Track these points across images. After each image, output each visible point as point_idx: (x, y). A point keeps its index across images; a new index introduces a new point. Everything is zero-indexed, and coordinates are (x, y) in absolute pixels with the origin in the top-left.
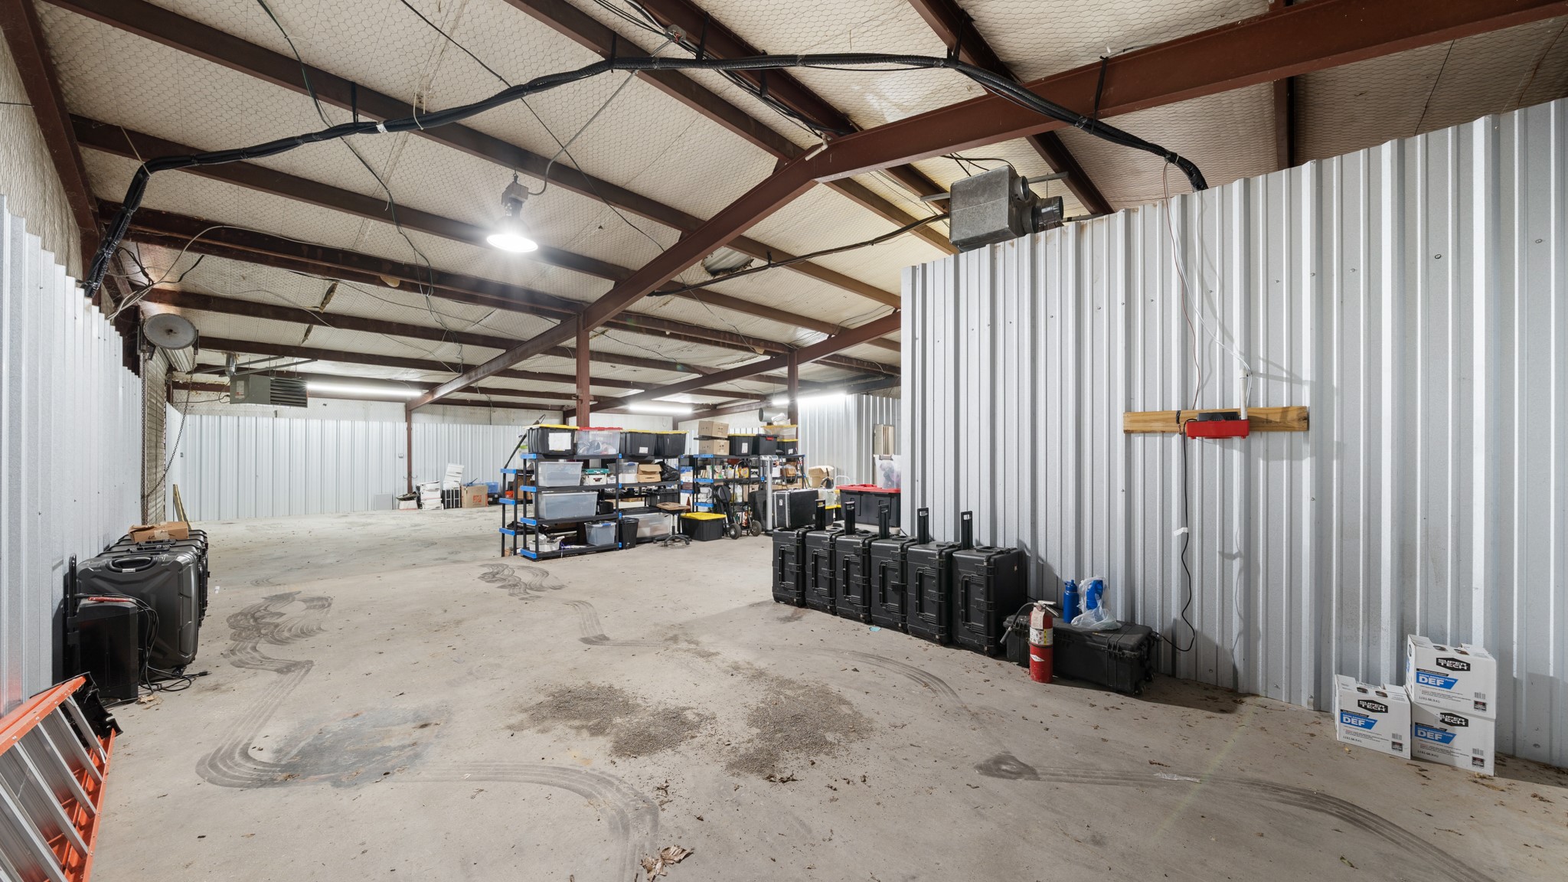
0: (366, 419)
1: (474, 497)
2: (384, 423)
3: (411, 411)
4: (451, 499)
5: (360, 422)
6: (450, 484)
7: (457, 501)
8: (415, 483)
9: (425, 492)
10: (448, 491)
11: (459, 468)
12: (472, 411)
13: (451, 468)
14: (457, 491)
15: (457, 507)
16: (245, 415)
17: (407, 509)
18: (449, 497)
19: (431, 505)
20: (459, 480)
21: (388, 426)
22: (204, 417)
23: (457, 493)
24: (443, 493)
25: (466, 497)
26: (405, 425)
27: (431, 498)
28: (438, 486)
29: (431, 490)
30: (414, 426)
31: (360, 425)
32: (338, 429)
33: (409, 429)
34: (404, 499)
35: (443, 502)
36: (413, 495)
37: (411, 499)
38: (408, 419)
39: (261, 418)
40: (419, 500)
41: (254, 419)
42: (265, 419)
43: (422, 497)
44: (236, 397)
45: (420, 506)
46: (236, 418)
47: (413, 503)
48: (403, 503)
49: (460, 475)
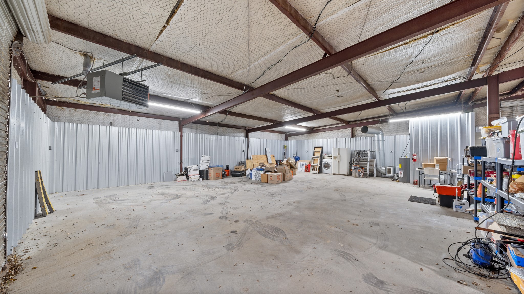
0: (160, 129)
1: (216, 174)
2: (169, 132)
3: (182, 126)
4: (204, 175)
5: (157, 131)
6: (203, 167)
7: (207, 176)
8: (184, 166)
9: (192, 171)
10: (203, 171)
11: (208, 158)
12: (209, 128)
13: (204, 158)
14: (207, 170)
15: (207, 179)
16: (93, 124)
17: (181, 181)
18: (203, 174)
19: (195, 178)
20: (208, 164)
21: (171, 133)
22: (67, 124)
23: (207, 172)
24: (200, 171)
25: (212, 173)
26: (179, 133)
27: (194, 174)
28: (197, 168)
29: (194, 170)
30: (183, 134)
31: (157, 132)
32: (145, 134)
33: (181, 136)
34: (180, 175)
35: (200, 177)
36: (185, 173)
37: (183, 175)
38: (180, 130)
39: (102, 126)
40: (187, 175)
41: (98, 126)
42: (105, 127)
43: (189, 174)
44: (93, 92)
45: (188, 179)
46: (87, 126)
47: (184, 178)
48: (179, 177)
49: (209, 162)
